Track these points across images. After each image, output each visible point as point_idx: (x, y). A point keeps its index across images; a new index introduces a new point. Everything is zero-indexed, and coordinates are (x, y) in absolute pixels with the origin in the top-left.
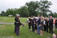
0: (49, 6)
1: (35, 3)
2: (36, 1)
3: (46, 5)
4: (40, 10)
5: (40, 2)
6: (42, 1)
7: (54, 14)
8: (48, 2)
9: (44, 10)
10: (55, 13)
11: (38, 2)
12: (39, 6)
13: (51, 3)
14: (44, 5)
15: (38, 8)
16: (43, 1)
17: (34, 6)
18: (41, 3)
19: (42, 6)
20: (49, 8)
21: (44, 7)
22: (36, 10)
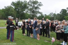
1: (23, 3)
2: (25, 1)
3: (36, 6)
4: (29, 12)
5: (28, 2)
6: (31, 1)
7: (45, 16)
8: (38, 2)
9: (33, 12)
10: (45, 15)
11: (26, 2)
12: (28, 7)
13: (41, 4)
14: (34, 6)
15: (27, 9)
16: (33, 1)
17: (22, 6)
18: (30, 3)
19: (31, 7)
20: (39, 9)
21: (33, 8)
22: (24, 12)
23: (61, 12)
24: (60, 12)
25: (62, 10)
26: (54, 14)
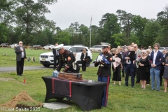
0: (47, 6)
4: (15, 19)
7: (55, 32)
10: (58, 28)
20: (45, 11)
21: (28, 8)
23: (103, 20)
24: (101, 23)
25: (105, 16)
26: (82, 25)
